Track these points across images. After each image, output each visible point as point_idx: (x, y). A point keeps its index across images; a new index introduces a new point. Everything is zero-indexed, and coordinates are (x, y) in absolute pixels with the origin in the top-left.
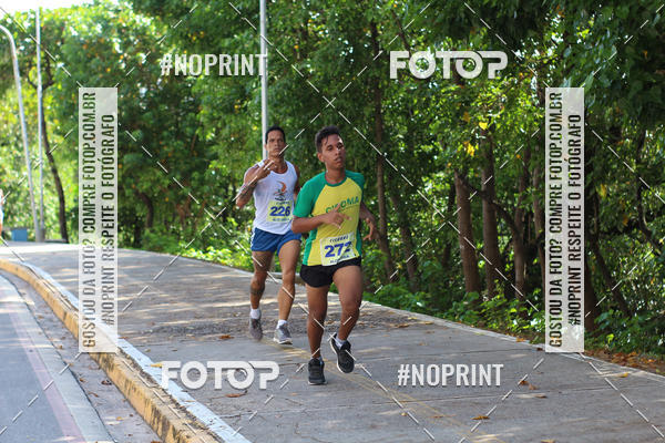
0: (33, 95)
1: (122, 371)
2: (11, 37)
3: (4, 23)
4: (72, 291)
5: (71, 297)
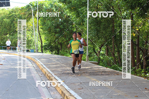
0: (36, 20)
2: (32, 7)
3: (30, 4)
4: (44, 64)
5: (43, 65)
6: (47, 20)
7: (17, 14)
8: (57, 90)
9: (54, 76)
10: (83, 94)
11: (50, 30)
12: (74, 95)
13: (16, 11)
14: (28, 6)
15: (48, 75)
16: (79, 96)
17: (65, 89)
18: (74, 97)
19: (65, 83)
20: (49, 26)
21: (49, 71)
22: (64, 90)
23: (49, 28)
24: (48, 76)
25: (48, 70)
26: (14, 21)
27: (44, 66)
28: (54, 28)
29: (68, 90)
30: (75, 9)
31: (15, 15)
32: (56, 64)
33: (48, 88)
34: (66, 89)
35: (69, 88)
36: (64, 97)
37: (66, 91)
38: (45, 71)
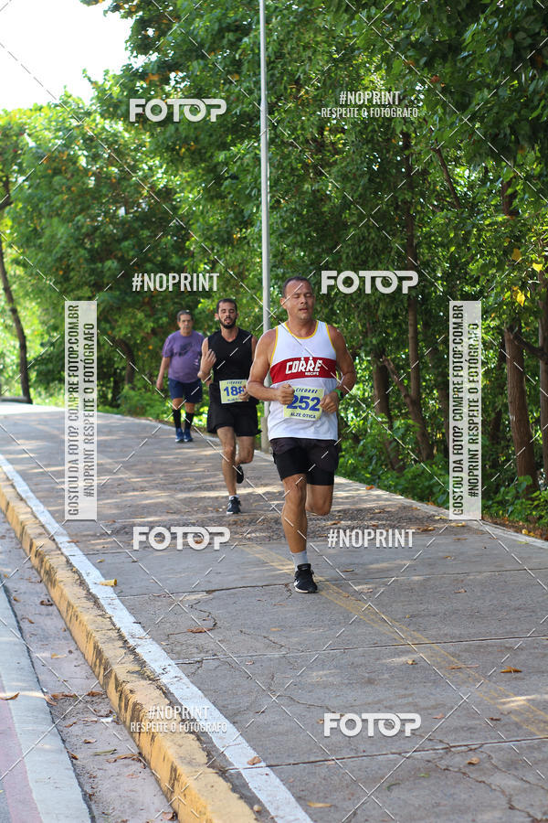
1: (67, 590)
4: (19, 472)
5: (19, 481)
6: (50, 217)
8: (73, 639)
9: (70, 550)
10: (214, 664)
11: (68, 269)
12: (159, 671)
15: (38, 543)
16: (186, 680)
17: (114, 634)
18: (159, 688)
19: (120, 594)
20: (58, 251)
22: (111, 640)
23: (61, 259)
24: (34, 549)
25: (39, 508)
27: (23, 487)
28: (86, 260)
29: (132, 642)
30: (198, 156)
33: (25, 625)
34: (124, 632)
35: (138, 630)
36: (105, 685)
37: (120, 643)
38: (22, 517)
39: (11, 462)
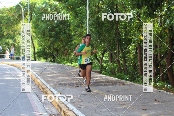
0: (27, 22)
2: (22, 7)
3: (20, 3)
4: (37, 74)
6: (41, 22)
7: (5, 15)
9: (50, 87)
10: (83, 108)
11: (44, 33)
12: (72, 109)
13: (3, 12)
14: (18, 6)
15: (42, 86)
20: (42, 29)
21: (43, 82)
22: (61, 103)
24: (42, 88)
26: (1, 24)
27: (37, 76)
28: (48, 31)
31: (3, 17)
32: (51, 74)
37: (63, 104)
38: (38, 82)
39: (35, 72)
